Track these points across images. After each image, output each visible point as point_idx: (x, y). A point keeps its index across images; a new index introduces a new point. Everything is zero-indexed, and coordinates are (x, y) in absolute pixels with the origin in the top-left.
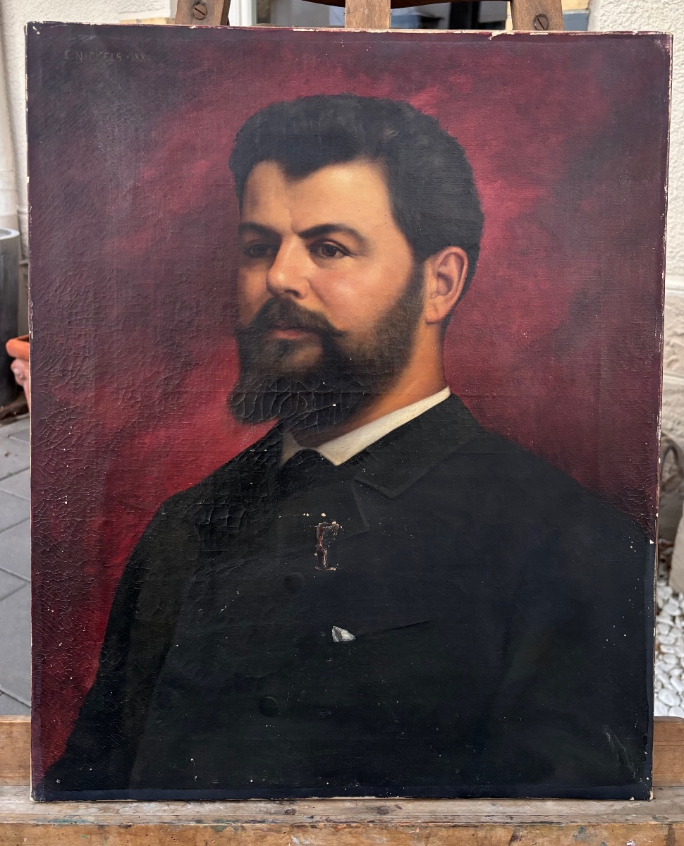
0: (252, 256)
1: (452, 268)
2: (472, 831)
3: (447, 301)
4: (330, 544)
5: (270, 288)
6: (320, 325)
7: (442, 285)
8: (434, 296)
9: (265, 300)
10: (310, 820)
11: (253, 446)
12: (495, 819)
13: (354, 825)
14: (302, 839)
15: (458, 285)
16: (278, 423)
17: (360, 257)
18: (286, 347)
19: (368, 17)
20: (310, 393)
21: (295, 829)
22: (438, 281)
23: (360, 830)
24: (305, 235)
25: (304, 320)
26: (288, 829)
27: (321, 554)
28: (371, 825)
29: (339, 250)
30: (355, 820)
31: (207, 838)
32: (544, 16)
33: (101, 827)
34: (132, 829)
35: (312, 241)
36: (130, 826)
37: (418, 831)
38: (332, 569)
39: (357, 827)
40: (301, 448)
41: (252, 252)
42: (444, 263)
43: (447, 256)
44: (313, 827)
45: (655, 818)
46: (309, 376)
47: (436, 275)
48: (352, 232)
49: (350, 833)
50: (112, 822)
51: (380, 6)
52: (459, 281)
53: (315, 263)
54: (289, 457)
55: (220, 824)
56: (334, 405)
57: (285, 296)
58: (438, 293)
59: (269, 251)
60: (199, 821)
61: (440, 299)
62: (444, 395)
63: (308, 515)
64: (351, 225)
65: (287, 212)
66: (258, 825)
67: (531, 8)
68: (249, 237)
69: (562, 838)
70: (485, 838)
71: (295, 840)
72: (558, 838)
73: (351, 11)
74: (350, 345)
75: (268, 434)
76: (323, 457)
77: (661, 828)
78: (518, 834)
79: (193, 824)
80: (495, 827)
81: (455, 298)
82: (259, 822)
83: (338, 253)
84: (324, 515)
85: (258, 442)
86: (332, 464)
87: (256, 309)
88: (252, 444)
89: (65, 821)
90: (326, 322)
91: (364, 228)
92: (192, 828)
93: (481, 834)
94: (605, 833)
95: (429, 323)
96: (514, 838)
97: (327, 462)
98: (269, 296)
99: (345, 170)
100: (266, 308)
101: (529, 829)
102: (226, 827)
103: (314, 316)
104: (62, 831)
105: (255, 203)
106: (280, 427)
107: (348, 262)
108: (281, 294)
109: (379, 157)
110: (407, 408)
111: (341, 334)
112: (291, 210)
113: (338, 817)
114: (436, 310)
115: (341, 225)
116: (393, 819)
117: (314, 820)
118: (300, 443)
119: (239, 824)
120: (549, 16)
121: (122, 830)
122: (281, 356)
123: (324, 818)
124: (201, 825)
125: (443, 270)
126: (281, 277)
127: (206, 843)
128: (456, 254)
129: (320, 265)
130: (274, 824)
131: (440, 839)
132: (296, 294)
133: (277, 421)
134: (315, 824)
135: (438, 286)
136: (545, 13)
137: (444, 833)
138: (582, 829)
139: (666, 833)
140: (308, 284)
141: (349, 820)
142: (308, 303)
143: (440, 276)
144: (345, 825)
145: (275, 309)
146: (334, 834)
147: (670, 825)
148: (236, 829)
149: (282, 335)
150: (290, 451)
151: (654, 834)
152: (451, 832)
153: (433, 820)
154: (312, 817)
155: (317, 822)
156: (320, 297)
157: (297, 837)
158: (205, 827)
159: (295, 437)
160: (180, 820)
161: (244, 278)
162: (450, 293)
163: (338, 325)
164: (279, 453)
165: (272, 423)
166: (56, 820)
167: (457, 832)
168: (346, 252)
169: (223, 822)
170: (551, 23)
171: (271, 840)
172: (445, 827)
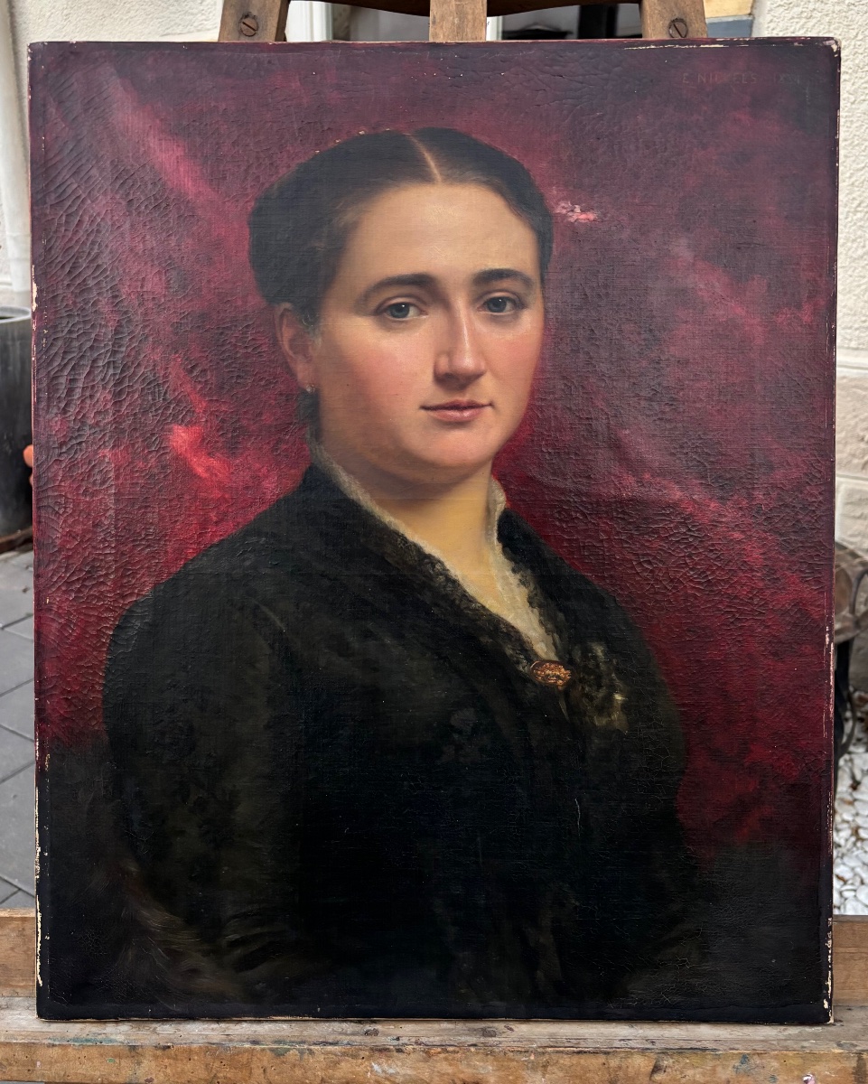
2: (602, 1059)
10: (396, 1043)
12: (632, 1044)
13: (451, 1049)
14: (385, 1067)
19: (459, 27)
21: (377, 1054)
23: (459, 1055)
26: (367, 1053)
28: (473, 1049)
30: (452, 1043)
31: (265, 1063)
32: (682, 20)
33: (133, 1048)
34: (172, 1051)
36: (169, 1047)
37: (532, 1058)
39: (454, 1052)
44: (399, 1051)
45: (840, 1045)
49: (446, 1059)
50: (147, 1042)
51: (473, 13)
55: (281, 1046)
60: (255, 1042)
66: (329, 1048)
67: (664, 11)
69: (719, 1069)
70: (620, 1068)
71: (376, 1067)
72: (714, 1069)
73: (438, 20)
77: (848, 1058)
78: (661, 1063)
79: (247, 1046)
80: (632, 1054)
82: (331, 1044)
89: (87, 1041)
92: (247, 1050)
93: (614, 1062)
94: (775, 1064)
96: (656, 1069)
101: (676, 1057)
102: (288, 1050)
104: (84, 1053)
113: (431, 1039)
116: (500, 1042)
117: (401, 1042)
119: (306, 1047)
120: (688, 20)
121: (159, 1052)
123: (413, 1040)
124: (258, 1047)
127: (264, 1070)
130: (349, 1047)
131: (561, 1069)
134: (403, 1048)
136: (683, 17)
137: (566, 1061)
138: (745, 1058)
139: (854, 1064)
141: (444, 1044)
144: (439, 1050)
146: (426, 1061)
147: (859, 1054)
148: (302, 1052)
151: (840, 1066)
152: (575, 1059)
153: (552, 1044)
154: (398, 1039)
155: (404, 1045)
157: (379, 1064)
158: (263, 1050)
160: (231, 1041)
166: (76, 1040)
167: (583, 1060)
169: (285, 1043)
170: (690, 29)
171: (346, 1068)
172: (567, 1053)
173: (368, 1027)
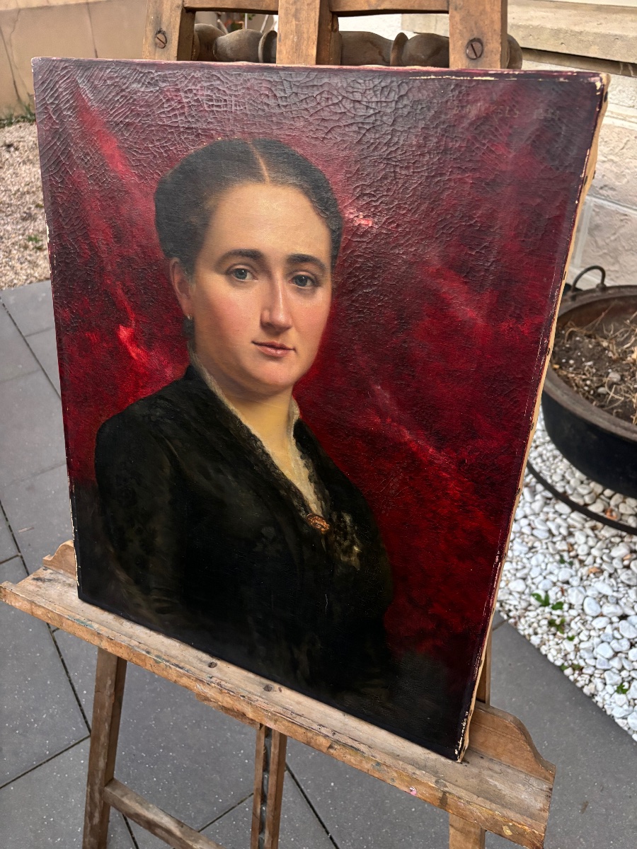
2: (304, 730)
10: (208, 679)
12: (323, 730)
13: (232, 694)
14: (203, 688)
21: (198, 681)
26: (194, 679)
28: (242, 698)
30: (234, 691)
33: (99, 634)
34: (113, 642)
36: (113, 639)
37: (270, 715)
39: (233, 696)
44: (208, 684)
45: (437, 782)
49: (229, 697)
50: (104, 634)
55: (158, 659)
60: (148, 653)
66: (178, 669)
69: (364, 762)
70: (311, 739)
71: (198, 686)
72: (361, 761)
77: (437, 790)
78: (334, 746)
79: (144, 653)
80: (319, 735)
82: (180, 668)
89: (82, 622)
92: (143, 654)
93: (310, 735)
94: (395, 774)
96: (331, 747)
101: (342, 747)
102: (161, 662)
116: (257, 700)
117: (212, 680)
121: (108, 640)
123: (218, 681)
124: (148, 655)
127: (151, 666)
130: (187, 672)
131: (283, 725)
137: (286, 723)
138: (378, 764)
139: (440, 795)
141: (230, 689)
144: (226, 691)
146: (220, 693)
147: (445, 793)
148: (166, 665)
151: (432, 792)
152: (290, 724)
153: (282, 712)
154: (211, 678)
155: (212, 682)
158: (150, 657)
166: (78, 620)
167: (294, 727)
171: (184, 681)
172: (287, 720)
173: (214, 661)
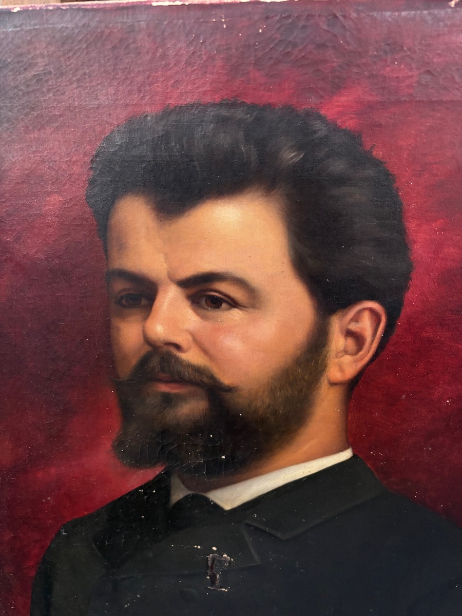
0: (124, 306)
1: (366, 325)
3: (356, 361)
4: (221, 572)
5: (147, 341)
6: (205, 380)
7: (350, 343)
8: (340, 355)
9: (143, 352)
11: (141, 488)
15: (371, 343)
16: (164, 469)
17: (251, 310)
18: (168, 400)
20: (198, 445)
22: (346, 339)
24: (184, 284)
25: (187, 374)
27: (213, 578)
29: (225, 301)
35: (193, 291)
38: (223, 590)
40: (190, 492)
41: (124, 302)
42: (356, 319)
43: (360, 312)
46: (196, 429)
47: (345, 332)
48: (240, 282)
52: (373, 341)
53: (198, 314)
54: (179, 499)
56: (224, 457)
57: (166, 348)
58: (346, 352)
59: (144, 302)
61: (347, 359)
62: (346, 455)
63: (199, 547)
64: (239, 274)
65: (161, 257)
68: (120, 286)
74: (240, 401)
75: (155, 478)
76: (212, 501)
81: (367, 359)
83: (224, 305)
84: (214, 549)
85: (145, 484)
86: (221, 509)
87: (134, 361)
88: (140, 485)
90: (212, 377)
91: (255, 277)
95: (333, 384)
97: (216, 507)
98: (147, 348)
99: (231, 206)
100: (144, 361)
103: (197, 370)
105: (122, 247)
106: (168, 473)
107: (236, 315)
108: (161, 347)
109: (275, 191)
110: (303, 465)
111: (230, 389)
112: (166, 255)
114: (341, 370)
115: (227, 273)
118: (189, 488)
122: (164, 408)
125: (353, 327)
126: (159, 329)
128: (372, 311)
129: (204, 318)
132: (178, 347)
133: (163, 468)
135: (346, 346)
140: (190, 338)
142: (192, 357)
143: (349, 334)
145: (155, 362)
149: (164, 388)
150: (179, 494)
156: (205, 351)
159: (183, 483)
161: (118, 329)
162: (361, 353)
163: (226, 380)
164: (168, 495)
165: (158, 470)
168: (234, 304)
